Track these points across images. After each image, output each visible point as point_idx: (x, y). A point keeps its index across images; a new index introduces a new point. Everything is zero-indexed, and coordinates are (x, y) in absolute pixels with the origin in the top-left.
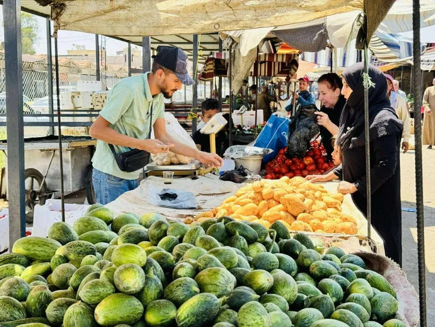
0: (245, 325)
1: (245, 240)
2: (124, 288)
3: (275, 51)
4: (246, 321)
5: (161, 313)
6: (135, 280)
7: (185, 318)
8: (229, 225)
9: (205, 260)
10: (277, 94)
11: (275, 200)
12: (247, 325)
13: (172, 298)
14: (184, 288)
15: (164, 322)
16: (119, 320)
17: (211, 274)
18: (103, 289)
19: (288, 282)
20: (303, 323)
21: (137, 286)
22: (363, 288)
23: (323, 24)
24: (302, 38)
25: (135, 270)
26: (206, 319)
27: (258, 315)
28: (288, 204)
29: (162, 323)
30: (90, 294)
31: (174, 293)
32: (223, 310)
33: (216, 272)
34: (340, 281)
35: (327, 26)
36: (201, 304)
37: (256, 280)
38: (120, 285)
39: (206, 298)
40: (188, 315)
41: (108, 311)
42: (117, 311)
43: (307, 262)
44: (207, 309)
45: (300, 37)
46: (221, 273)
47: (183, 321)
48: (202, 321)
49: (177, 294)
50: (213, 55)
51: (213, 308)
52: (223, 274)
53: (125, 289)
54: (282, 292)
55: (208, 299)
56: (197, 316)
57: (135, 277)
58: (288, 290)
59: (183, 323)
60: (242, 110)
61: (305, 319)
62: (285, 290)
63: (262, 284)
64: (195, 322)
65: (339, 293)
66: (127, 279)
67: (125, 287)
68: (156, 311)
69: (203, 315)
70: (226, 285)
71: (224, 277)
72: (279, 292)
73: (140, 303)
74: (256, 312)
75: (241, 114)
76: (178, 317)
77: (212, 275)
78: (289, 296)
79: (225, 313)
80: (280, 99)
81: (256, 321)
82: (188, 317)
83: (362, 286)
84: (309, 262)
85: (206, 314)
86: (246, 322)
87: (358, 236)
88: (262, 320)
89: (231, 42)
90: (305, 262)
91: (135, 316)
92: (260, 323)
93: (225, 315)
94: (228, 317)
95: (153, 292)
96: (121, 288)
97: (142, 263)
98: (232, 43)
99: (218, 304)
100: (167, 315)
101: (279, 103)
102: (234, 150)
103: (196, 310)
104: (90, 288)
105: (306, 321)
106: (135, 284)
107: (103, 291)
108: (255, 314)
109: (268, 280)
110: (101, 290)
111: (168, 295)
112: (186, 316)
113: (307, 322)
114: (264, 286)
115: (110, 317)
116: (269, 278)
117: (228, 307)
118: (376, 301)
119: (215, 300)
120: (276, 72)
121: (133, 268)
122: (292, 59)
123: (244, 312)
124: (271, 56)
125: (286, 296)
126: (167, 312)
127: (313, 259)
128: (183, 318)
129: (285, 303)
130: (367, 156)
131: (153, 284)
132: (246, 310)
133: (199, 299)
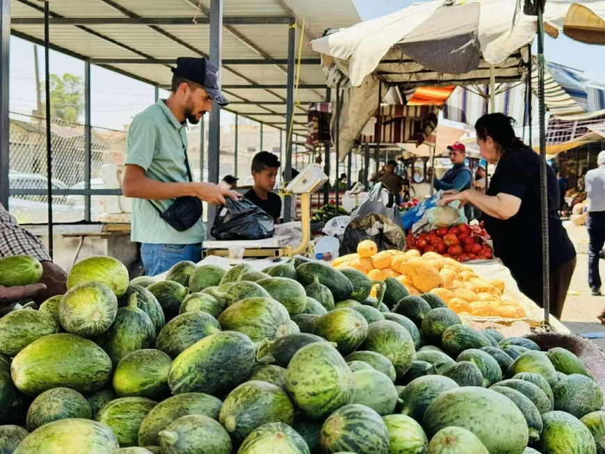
0: (300, 384)
1: (329, 290)
2: (73, 322)
3: (405, 102)
4: (302, 374)
5: (142, 370)
6: (94, 306)
7: (185, 375)
8: (302, 267)
9: (239, 289)
10: (410, 175)
11: (394, 271)
12: (303, 383)
13: (168, 348)
14: (191, 328)
15: (146, 387)
16: (56, 379)
17: (246, 306)
18: (32, 325)
19: (396, 331)
20: (422, 398)
21: (96, 318)
22: (538, 366)
23: (473, 32)
24: (442, 53)
25: (97, 289)
26: (226, 377)
27: (326, 363)
28: (413, 274)
29: (143, 391)
30: (7, 334)
31: (173, 337)
32: (263, 364)
33: (255, 304)
34: (496, 355)
35: (480, 34)
36: (217, 349)
37: (334, 324)
38: (66, 318)
39: (227, 338)
40: (190, 368)
41: (35, 361)
42: (54, 363)
43: (437, 326)
44: (228, 358)
45: (439, 51)
46: (265, 304)
47: (179, 380)
48: (218, 382)
49: (176, 340)
50: (316, 107)
51: (241, 356)
52: (269, 306)
53: (74, 326)
54: (384, 349)
55: (233, 339)
56: (207, 371)
57: (95, 301)
58: (396, 345)
59: (179, 384)
60: (357, 189)
61: (425, 389)
62: (388, 346)
63: (345, 331)
64: (203, 384)
65: (495, 371)
66: (78, 305)
67: (75, 321)
68: (133, 366)
69: (220, 369)
70: (275, 327)
71: (270, 312)
72: (380, 349)
73: (105, 354)
74: (321, 358)
75: (356, 194)
76: (172, 374)
77: (248, 308)
78: (397, 357)
79: (265, 370)
80: (414, 182)
81: (321, 376)
82: (189, 371)
83: (536, 362)
84: (441, 327)
85: (226, 369)
86: (303, 379)
87: (527, 321)
88: (334, 373)
89: (339, 77)
90: (434, 327)
91: (91, 375)
92: (330, 379)
93: (265, 374)
94: (270, 376)
95: (134, 337)
96: (68, 323)
97: (118, 289)
98: (341, 80)
99: (251, 350)
100: (153, 374)
101: (412, 187)
102: (338, 223)
103: (205, 360)
104: (8, 322)
105: (427, 394)
106: (93, 315)
107: (32, 329)
108: (321, 363)
109: (357, 325)
110: (29, 326)
111: (161, 344)
112: (186, 371)
113: (429, 396)
114: (349, 336)
115: (38, 373)
116: (359, 322)
117: (274, 360)
118: (563, 387)
119: (245, 343)
120: (407, 137)
121: (94, 287)
122: (430, 112)
123: (299, 358)
124: (399, 108)
125: (391, 355)
126: (154, 368)
127: (448, 322)
128: (180, 375)
129: (389, 366)
130: (543, 187)
131: (135, 323)
132: (302, 357)
133: (214, 340)
